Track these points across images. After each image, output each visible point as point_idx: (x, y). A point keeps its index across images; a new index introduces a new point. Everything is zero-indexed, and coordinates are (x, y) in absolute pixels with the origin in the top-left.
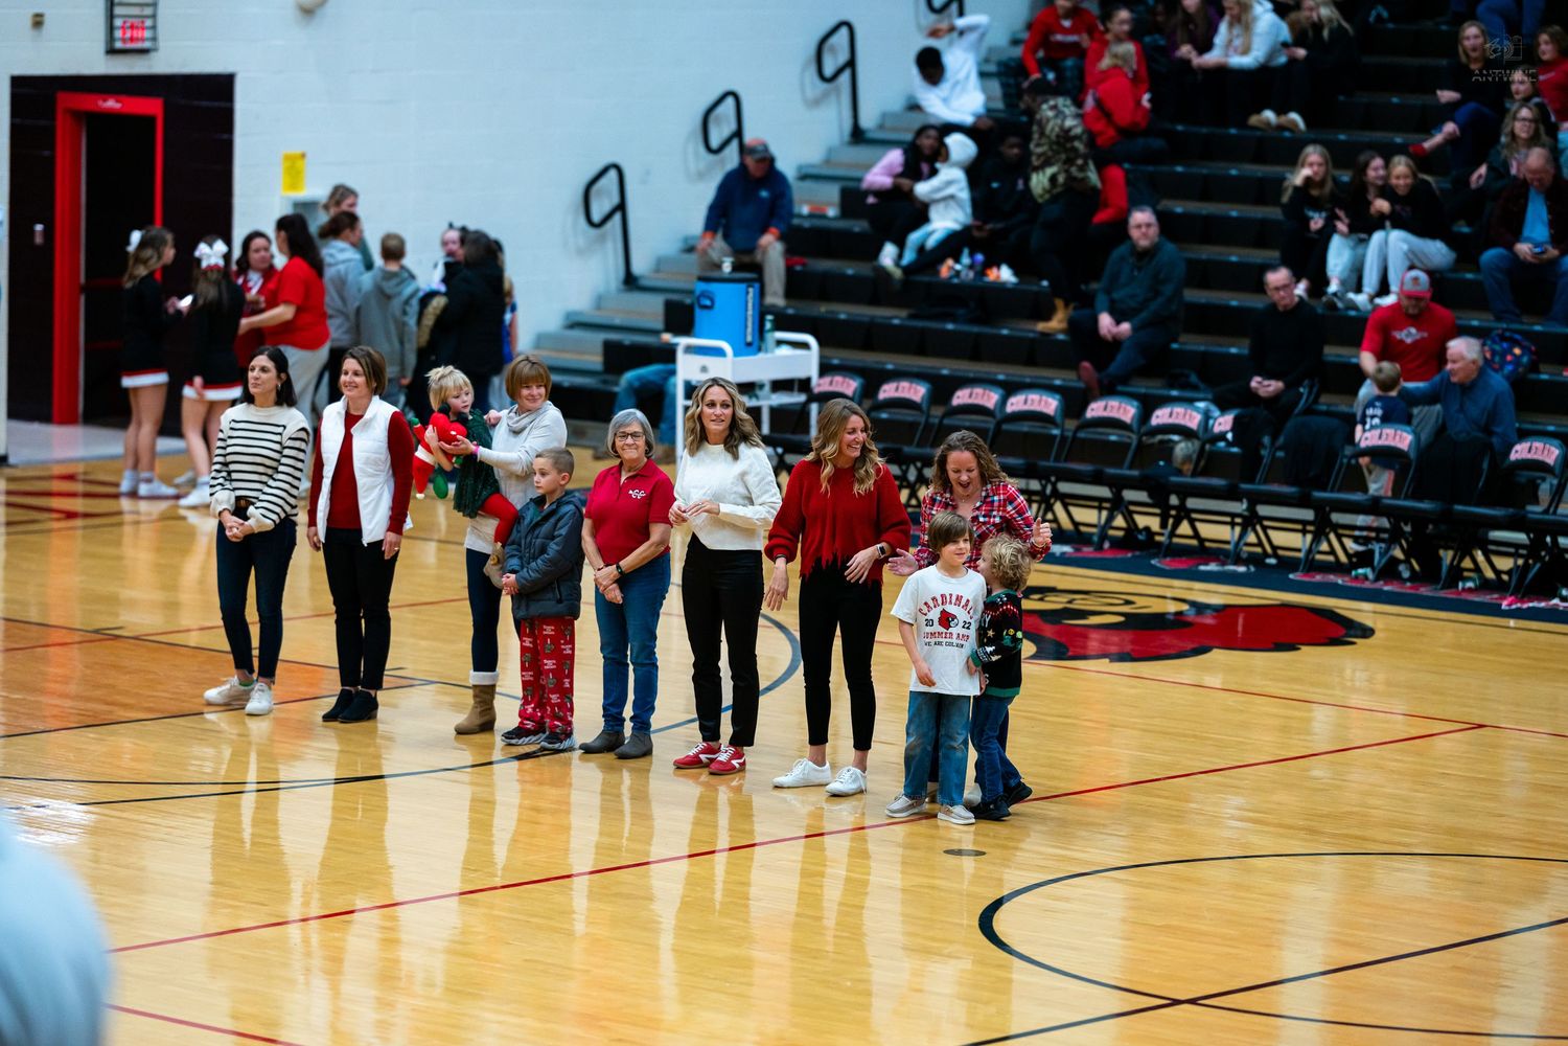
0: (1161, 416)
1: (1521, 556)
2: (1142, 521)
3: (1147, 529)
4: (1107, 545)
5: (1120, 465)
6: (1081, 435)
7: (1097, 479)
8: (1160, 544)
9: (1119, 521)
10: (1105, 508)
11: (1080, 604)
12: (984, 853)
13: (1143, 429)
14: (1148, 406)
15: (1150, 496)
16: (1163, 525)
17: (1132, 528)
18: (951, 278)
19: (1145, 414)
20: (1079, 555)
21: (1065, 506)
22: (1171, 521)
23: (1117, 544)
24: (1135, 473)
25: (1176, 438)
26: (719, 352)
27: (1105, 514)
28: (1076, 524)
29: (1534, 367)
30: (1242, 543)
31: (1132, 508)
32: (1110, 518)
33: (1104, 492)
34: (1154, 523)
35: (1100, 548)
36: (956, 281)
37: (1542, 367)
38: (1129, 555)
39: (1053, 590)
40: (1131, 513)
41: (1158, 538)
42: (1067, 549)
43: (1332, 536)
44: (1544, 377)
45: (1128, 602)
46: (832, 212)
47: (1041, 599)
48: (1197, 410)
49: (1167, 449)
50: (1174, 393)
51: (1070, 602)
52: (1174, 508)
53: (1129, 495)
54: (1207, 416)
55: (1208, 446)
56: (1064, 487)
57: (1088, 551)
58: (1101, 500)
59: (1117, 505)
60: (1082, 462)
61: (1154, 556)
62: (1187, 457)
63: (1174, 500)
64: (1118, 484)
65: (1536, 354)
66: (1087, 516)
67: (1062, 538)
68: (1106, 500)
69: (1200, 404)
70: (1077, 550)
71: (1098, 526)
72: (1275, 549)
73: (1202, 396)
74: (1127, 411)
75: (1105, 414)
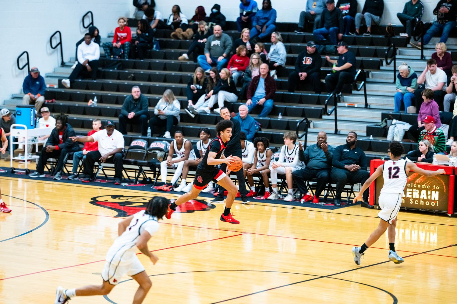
0: (153, 145)
1: (257, 184)
2: (148, 176)
3: (150, 178)
4: (138, 183)
5: (141, 159)
6: (130, 151)
7: (135, 163)
8: (153, 182)
9: (141, 176)
10: (137, 172)
11: (130, 200)
13: (148, 149)
14: (149, 142)
15: (150, 168)
16: (154, 177)
17: (145, 179)
18: (91, 105)
19: (149, 145)
20: (130, 186)
21: (125, 171)
22: (156, 175)
23: (141, 182)
24: (146, 162)
25: (157, 152)
26: (23, 128)
27: (137, 174)
28: (129, 177)
29: (260, 130)
30: (177, 181)
31: (145, 172)
32: (139, 175)
33: (137, 167)
34: (152, 176)
35: (136, 183)
36: (92, 106)
37: (262, 129)
38: (145, 186)
39: (122, 196)
40: (145, 173)
41: (153, 180)
42: (126, 184)
44: (263, 132)
45: (144, 199)
46: (56, 86)
47: (119, 199)
48: (163, 143)
49: (155, 155)
50: (157, 138)
51: (127, 200)
52: (157, 171)
53: (144, 168)
54: (166, 145)
55: (167, 154)
56: (125, 166)
57: (132, 185)
58: (136, 170)
59: (141, 170)
60: (130, 159)
61: (152, 186)
62: (161, 157)
63: (157, 169)
64: (141, 165)
65: (260, 126)
66: (132, 174)
67: (125, 181)
68: (138, 170)
69: (164, 141)
70: (129, 184)
71: (135, 177)
72: (187, 183)
73: (165, 139)
74: (143, 144)
75: (137, 145)
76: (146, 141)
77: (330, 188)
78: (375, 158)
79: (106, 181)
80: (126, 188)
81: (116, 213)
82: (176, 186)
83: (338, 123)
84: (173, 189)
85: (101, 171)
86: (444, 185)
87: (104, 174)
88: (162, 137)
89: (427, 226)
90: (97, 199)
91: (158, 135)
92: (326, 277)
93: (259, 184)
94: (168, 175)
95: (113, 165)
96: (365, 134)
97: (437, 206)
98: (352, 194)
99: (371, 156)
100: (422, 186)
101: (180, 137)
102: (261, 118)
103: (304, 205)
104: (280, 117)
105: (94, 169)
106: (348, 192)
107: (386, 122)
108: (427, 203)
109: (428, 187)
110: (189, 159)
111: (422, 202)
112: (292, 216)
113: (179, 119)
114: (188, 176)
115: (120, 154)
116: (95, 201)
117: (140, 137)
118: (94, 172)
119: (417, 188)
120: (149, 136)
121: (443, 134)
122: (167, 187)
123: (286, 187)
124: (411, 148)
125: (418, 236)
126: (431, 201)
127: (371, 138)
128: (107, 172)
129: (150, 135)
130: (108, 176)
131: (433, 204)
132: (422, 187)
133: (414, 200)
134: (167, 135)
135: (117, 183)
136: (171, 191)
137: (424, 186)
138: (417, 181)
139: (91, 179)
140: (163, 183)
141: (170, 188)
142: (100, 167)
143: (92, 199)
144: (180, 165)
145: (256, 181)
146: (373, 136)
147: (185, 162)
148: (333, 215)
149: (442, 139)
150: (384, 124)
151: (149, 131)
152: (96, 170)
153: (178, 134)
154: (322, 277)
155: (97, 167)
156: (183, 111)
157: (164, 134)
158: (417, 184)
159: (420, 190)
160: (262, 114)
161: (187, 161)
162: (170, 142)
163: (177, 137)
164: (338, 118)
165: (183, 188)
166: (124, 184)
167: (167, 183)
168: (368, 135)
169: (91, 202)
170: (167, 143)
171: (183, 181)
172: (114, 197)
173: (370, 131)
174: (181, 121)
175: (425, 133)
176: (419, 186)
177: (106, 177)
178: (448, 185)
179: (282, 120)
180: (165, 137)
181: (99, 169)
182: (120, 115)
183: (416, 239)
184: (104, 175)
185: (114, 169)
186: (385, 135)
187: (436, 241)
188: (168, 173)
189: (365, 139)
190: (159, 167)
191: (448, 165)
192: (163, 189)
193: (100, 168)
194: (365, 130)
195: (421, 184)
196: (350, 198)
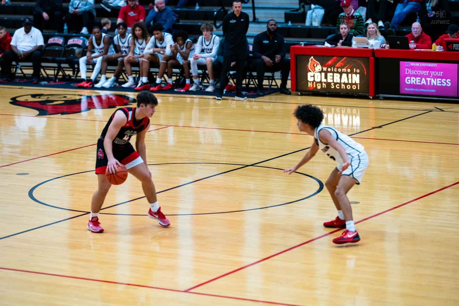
0: (70, 42)
1: (178, 76)
2: (67, 73)
3: (69, 75)
4: (57, 81)
5: (59, 57)
6: (47, 48)
7: (53, 61)
8: (73, 79)
9: (60, 73)
10: (56, 70)
11: (51, 98)
12: (28, 174)
13: (65, 46)
14: (66, 39)
15: (69, 65)
16: (74, 74)
17: (64, 76)
18: (5, 4)
19: (66, 41)
20: (49, 84)
21: (44, 70)
22: (76, 72)
23: (61, 80)
24: (64, 59)
25: (75, 48)
27: (56, 71)
28: (48, 75)
29: (178, 21)
30: (97, 77)
31: (64, 69)
32: (58, 73)
33: (55, 65)
34: (71, 73)
35: (55, 81)
36: (6, 5)
37: (180, 21)
38: (64, 83)
39: (42, 95)
40: (64, 71)
41: (72, 78)
42: (46, 82)
43: (123, 74)
44: (181, 23)
45: (65, 97)
47: (39, 98)
48: (81, 39)
49: (73, 51)
50: (74, 34)
51: (48, 98)
52: (76, 68)
53: (63, 65)
54: (84, 41)
55: (85, 50)
56: (43, 64)
57: (52, 83)
58: (55, 67)
59: (60, 69)
60: (48, 56)
61: (72, 83)
62: (79, 53)
63: (76, 66)
64: (59, 62)
65: (178, 17)
66: (51, 72)
67: (44, 79)
68: (56, 67)
69: (82, 37)
70: (49, 82)
71: (54, 75)
72: (107, 79)
73: (82, 35)
74: (60, 41)
75: (54, 42)
76: (63, 38)
77: (251, 77)
78: (295, 44)
79: (25, 80)
80: (45, 86)
81: (37, 112)
82: (97, 81)
83: (256, 11)
84: (93, 86)
85: (19, 71)
86: (364, 67)
87: (23, 73)
88: (79, 33)
89: (349, 110)
90: (17, 99)
91: (75, 31)
92: (252, 165)
93: (179, 76)
94: (87, 72)
95: (31, 64)
96: (283, 20)
97: (359, 89)
98: (274, 81)
99: (290, 42)
100: (343, 69)
101: (98, 32)
102: (178, 9)
103: (226, 95)
104: (197, 8)
105: (12, 69)
106: (269, 80)
107: (303, 7)
108: (349, 87)
109: (349, 70)
110: (108, 54)
111: (343, 86)
112: (214, 107)
113: (95, 13)
114: (107, 71)
115: (38, 52)
116: (15, 102)
117: (56, 34)
118: (12, 72)
119: (337, 72)
120: (66, 33)
121: (361, 16)
122: (87, 83)
123: (207, 77)
124: (330, 32)
125: (341, 120)
126: (352, 84)
127: (290, 24)
128: (25, 71)
129: (67, 31)
130: (26, 75)
131: (354, 87)
132: (343, 71)
133: (335, 84)
134: (84, 30)
135: (36, 82)
136: (91, 87)
137: (344, 70)
138: (338, 65)
139: (9, 79)
140: (83, 80)
141: (90, 85)
142: (18, 66)
143: (12, 99)
144: (99, 60)
145: (177, 73)
146: (292, 22)
147: (103, 58)
148: (255, 103)
149: (361, 21)
150: (302, 10)
151: (66, 27)
152: (14, 69)
153: (96, 30)
154: (248, 166)
155: (14, 67)
156: (98, 6)
157: (81, 30)
158: (338, 68)
159: (341, 74)
160: (179, 5)
161: (106, 56)
162: (87, 37)
163: (95, 33)
164: (256, 5)
165: (104, 84)
166: (43, 83)
167: (87, 80)
168: (287, 21)
169: (10, 103)
170: (85, 39)
171: (103, 77)
172: (34, 96)
173: (288, 17)
174: (97, 16)
175: (344, 16)
176: (340, 70)
177: (25, 76)
178: (368, 67)
179: (200, 10)
180: (82, 34)
181: (16, 68)
182: (34, 13)
183: (339, 123)
184: (22, 75)
185: (32, 68)
186: (304, 21)
187: (359, 124)
188: (88, 69)
189: (284, 25)
190: (78, 63)
191: (368, 48)
192: (83, 85)
193: (18, 68)
194: (283, 16)
195: (342, 67)
196: (271, 85)
